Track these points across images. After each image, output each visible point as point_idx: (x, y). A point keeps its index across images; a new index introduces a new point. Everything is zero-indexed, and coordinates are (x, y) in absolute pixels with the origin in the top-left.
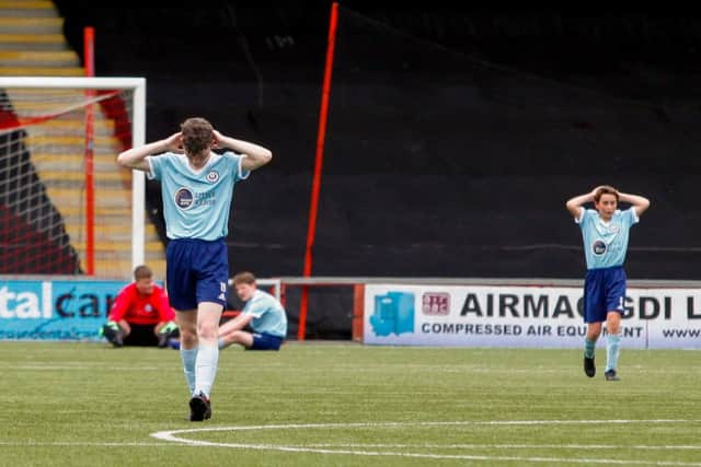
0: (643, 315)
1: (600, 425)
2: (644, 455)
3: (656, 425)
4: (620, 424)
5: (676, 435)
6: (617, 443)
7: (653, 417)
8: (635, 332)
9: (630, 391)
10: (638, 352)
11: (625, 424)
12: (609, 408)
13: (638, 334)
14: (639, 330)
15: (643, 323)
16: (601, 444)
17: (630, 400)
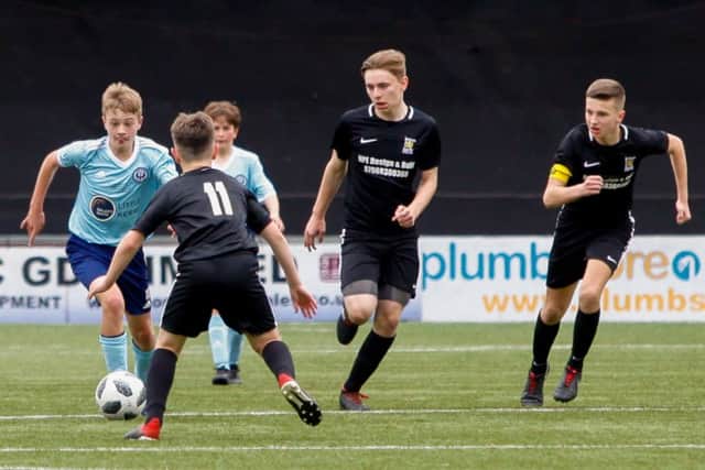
0: (62, 281)
1: (14, 422)
2: (72, 459)
3: (84, 421)
4: (38, 421)
5: (110, 433)
6: (35, 445)
7: (80, 411)
8: (52, 303)
9: (49, 378)
10: (57, 328)
11: (45, 421)
12: (24, 400)
13: (56, 306)
14: (56, 299)
15: (62, 291)
16: (14, 446)
17: (50, 389)
